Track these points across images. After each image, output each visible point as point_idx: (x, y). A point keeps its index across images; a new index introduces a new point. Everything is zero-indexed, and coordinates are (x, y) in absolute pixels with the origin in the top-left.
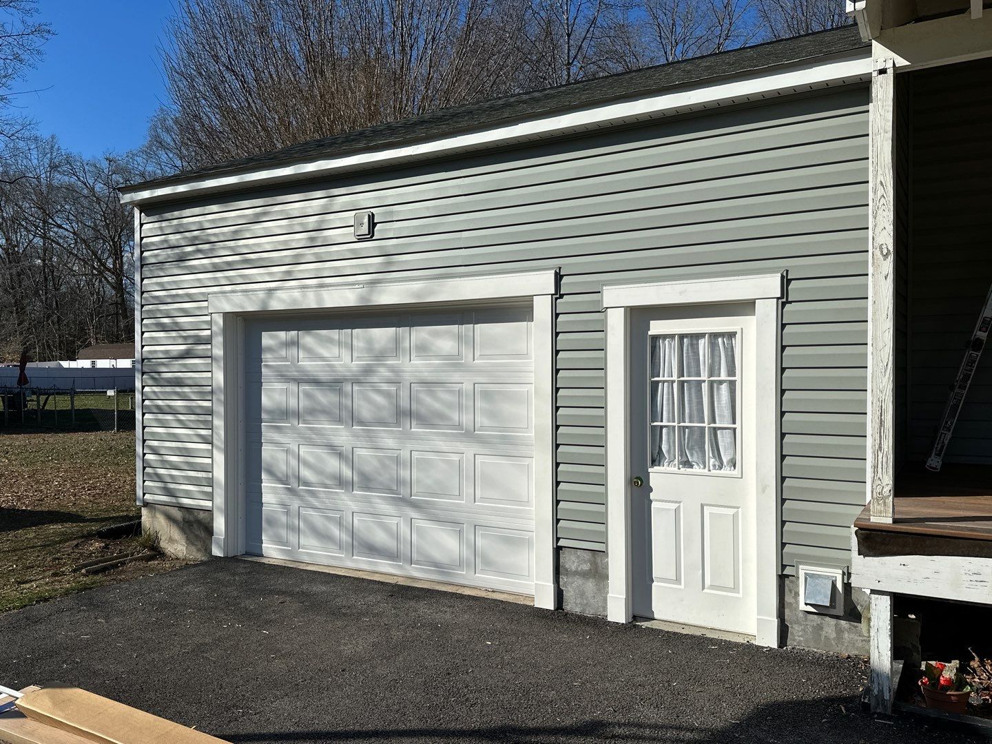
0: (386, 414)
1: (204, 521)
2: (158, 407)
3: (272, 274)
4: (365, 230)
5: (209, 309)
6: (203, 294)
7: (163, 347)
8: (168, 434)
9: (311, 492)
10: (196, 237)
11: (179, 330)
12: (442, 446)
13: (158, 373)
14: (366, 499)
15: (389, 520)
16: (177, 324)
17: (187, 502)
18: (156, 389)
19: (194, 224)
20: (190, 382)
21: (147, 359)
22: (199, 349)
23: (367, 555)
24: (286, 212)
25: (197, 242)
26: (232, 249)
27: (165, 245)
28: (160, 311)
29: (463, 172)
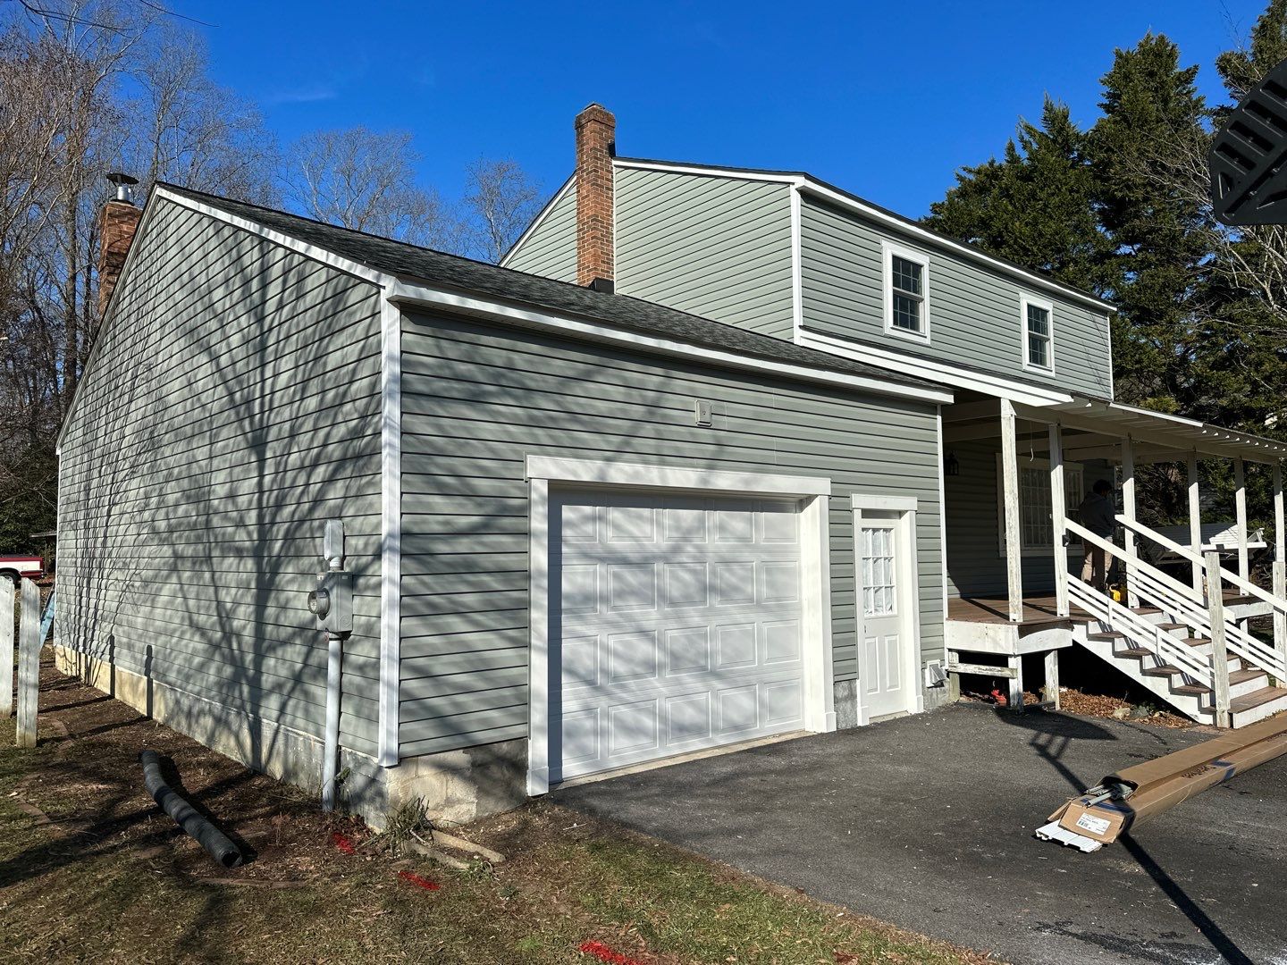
1: (508, 756)
2: (431, 605)
3: (608, 442)
4: (707, 418)
5: (526, 472)
6: (515, 452)
7: (440, 518)
8: (451, 644)
9: (623, 687)
10: (503, 376)
11: (472, 495)
12: (740, 618)
13: (432, 554)
14: (679, 682)
15: (702, 698)
16: (468, 486)
17: (483, 737)
18: (426, 579)
19: (499, 357)
20: (491, 567)
21: (405, 534)
22: (507, 522)
23: (679, 739)
24: (624, 378)
25: (504, 383)
26: (558, 403)
27: (447, 373)
28: (437, 465)
29: (773, 390)
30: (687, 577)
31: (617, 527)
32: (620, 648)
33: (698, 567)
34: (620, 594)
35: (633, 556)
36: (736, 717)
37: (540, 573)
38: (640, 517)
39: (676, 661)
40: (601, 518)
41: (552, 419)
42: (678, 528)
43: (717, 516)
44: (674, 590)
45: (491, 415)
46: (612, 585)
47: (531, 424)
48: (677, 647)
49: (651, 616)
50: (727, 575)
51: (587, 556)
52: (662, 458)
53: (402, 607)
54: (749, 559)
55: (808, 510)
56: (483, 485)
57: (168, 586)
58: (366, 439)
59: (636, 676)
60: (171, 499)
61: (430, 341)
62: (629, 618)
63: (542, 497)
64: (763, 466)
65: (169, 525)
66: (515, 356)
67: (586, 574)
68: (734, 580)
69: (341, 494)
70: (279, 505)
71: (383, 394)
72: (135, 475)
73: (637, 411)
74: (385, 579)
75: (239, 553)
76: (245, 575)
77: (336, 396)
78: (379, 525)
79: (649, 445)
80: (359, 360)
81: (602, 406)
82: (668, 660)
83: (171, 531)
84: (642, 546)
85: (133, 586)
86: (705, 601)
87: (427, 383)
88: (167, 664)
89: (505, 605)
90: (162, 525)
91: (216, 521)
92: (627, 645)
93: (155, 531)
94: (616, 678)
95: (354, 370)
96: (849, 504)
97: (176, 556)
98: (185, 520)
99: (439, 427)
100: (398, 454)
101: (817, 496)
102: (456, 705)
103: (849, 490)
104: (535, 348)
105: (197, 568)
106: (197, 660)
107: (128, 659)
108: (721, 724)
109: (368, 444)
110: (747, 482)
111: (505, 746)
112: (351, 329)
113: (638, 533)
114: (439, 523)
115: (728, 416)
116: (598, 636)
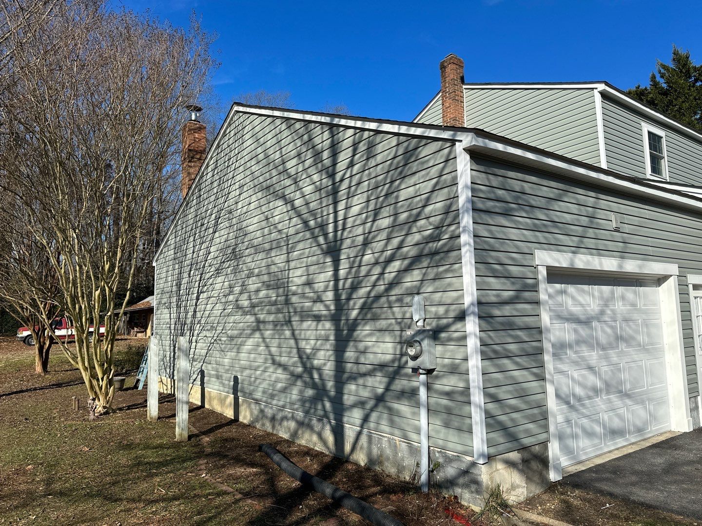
0: (612, 339)
1: (539, 454)
2: (495, 352)
3: (573, 241)
4: (620, 225)
5: (535, 261)
6: (528, 248)
7: (494, 292)
8: (506, 378)
9: (583, 405)
10: (519, 197)
11: (510, 277)
12: (636, 357)
13: (492, 317)
14: (610, 401)
15: (621, 411)
16: (507, 271)
17: (527, 441)
18: (491, 334)
19: (517, 185)
20: (522, 325)
21: (480, 303)
22: (527, 295)
23: (613, 439)
24: (577, 199)
25: (520, 202)
26: (547, 215)
27: (492, 196)
28: (492, 257)
29: (647, 207)
30: (609, 330)
31: (573, 298)
32: (580, 379)
33: (613, 324)
34: (578, 342)
35: (582, 317)
36: (639, 423)
37: (546, 329)
38: (583, 291)
39: (608, 387)
40: (563, 292)
41: (545, 226)
42: (602, 298)
43: (619, 290)
44: (603, 340)
45: (516, 224)
46: (573, 337)
47: (535, 229)
48: (607, 378)
49: (593, 356)
50: (628, 329)
51: (560, 317)
52: (599, 251)
53: (482, 353)
54: (638, 318)
55: (665, 285)
56: (514, 270)
57: (251, 340)
58: (441, 243)
59: (589, 398)
60: (253, 288)
61: (484, 175)
62: (583, 359)
63: (544, 278)
64: (646, 257)
65: (251, 303)
66: (525, 184)
67: (560, 329)
68: (631, 332)
69: (419, 278)
70: (354, 288)
72: (220, 275)
73: (585, 221)
74: (470, 334)
75: (318, 318)
76: (323, 332)
77: (410, 216)
79: (591, 243)
80: (432, 191)
81: (568, 218)
82: (603, 386)
83: (253, 306)
84: (586, 310)
85: (220, 340)
86: (618, 347)
87: (483, 203)
88: (252, 388)
89: (531, 351)
90: (246, 303)
91: (294, 299)
92: (583, 376)
93: (238, 307)
94: (579, 399)
95: (428, 199)
96: (687, 281)
97: (258, 321)
98: (266, 300)
99: (490, 231)
100: (473, 249)
101: (671, 276)
102: (512, 420)
103: (685, 272)
104: (533, 179)
105: (278, 328)
106: (280, 385)
107: (217, 384)
108: (632, 428)
110: (640, 267)
111: (537, 447)
112: (423, 173)
113: (583, 302)
114: (494, 296)
115: (627, 224)
116: (569, 372)
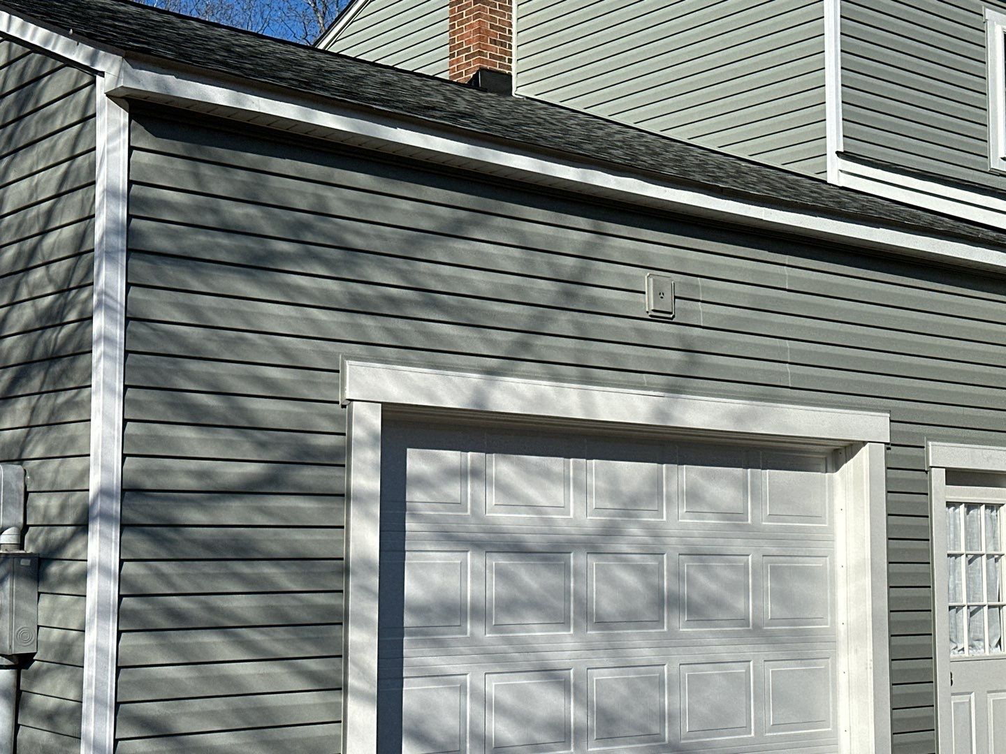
2: (173, 613)
3: (492, 343)
4: (666, 304)
5: (343, 390)
6: (325, 355)
7: (193, 464)
8: (206, 679)
10: (307, 227)
11: (249, 427)
12: (723, 652)
13: (176, 526)
16: (242, 411)
18: (165, 567)
19: (301, 195)
20: (277, 549)
21: (130, 491)
22: (308, 476)
24: (522, 234)
25: (309, 237)
27: (209, 220)
28: (188, 375)
29: (787, 259)
30: (630, 579)
31: (504, 488)
32: (508, 699)
33: (650, 561)
34: (509, 606)
35: (532, 541)
37: (366, 563)
38: (547, 474)
39: (609, 724)
40: (476, 474)
41: (392, 300)
42: (614, 494)
43: (686, 475)
44: (604, 600)
46: (494, 589)
47: (357, 308)
48: (610, 702)
49: (562, 645)
50: (702, 579)
51: (450, 538)
52: (587, 373)
53: (121, 614)
54: (742, 551)
55: (849, 467)
56: (268, 410)
58: (66, 330)
59: (536, 747)
61: (180, 164)
62: (525, 647)
63: (372, 434)
64: (770, 391)
66: (329, 193)
67: (447, 568)
68: (713, 587)
69: (23, 421)
71: (96, 252)
73: (544, 290)
74: (93, 566)
77: (19, 255)
78: (85, 473)
79: (561, 349)
80: (58, 196)
81: (479, 281)
82: (592, 723)
84: (549, 522)
86: (659, 622)
87: (172, 236)
89: (305, 617)
92: (521, 693)
95: (49, 214)
96: (926, 460)
99: (193, 310)
100: (119, 353)
101: (864, 443)
103: (921, 435)
104: (362, 179)
109: (69, 337)
110: (739, 418)
112: (45, 144)
113: (541, 500)
114: (190, 473)
115: (703, 302)
116: (468, 676)
